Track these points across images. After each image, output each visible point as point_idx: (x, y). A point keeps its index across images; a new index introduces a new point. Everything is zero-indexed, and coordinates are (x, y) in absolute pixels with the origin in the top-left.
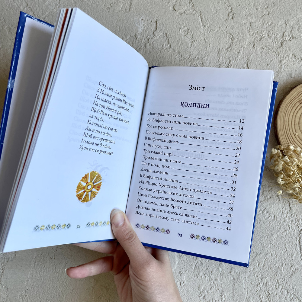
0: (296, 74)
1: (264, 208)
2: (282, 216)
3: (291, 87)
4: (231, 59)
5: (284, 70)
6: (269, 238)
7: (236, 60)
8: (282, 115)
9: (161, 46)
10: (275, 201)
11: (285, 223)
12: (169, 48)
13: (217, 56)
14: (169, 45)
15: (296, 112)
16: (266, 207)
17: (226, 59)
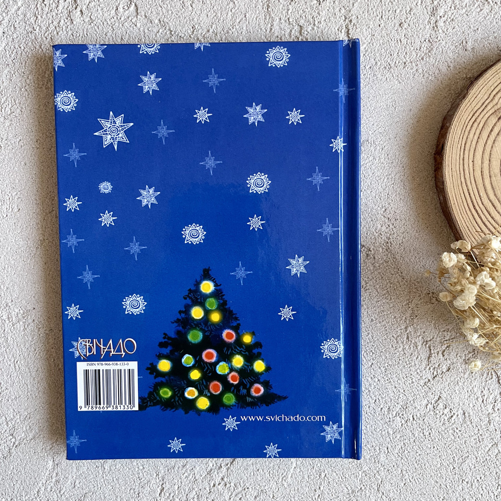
0: (476, 41)
1: (436, 398)
2: (483, 409)
3: (468, 76)
4: (302, 22)
5: (444, 32)
6: (457, 468)
7: (316, 23)
8: (454, 156)
9: (113, 12)
10: (462, 374)
11: (491, 427)
12: (135, 14)
13: (265, 18)
14: (133, 8)
15: (490, 142)
16: (441, 393)
17: (289, 24)
